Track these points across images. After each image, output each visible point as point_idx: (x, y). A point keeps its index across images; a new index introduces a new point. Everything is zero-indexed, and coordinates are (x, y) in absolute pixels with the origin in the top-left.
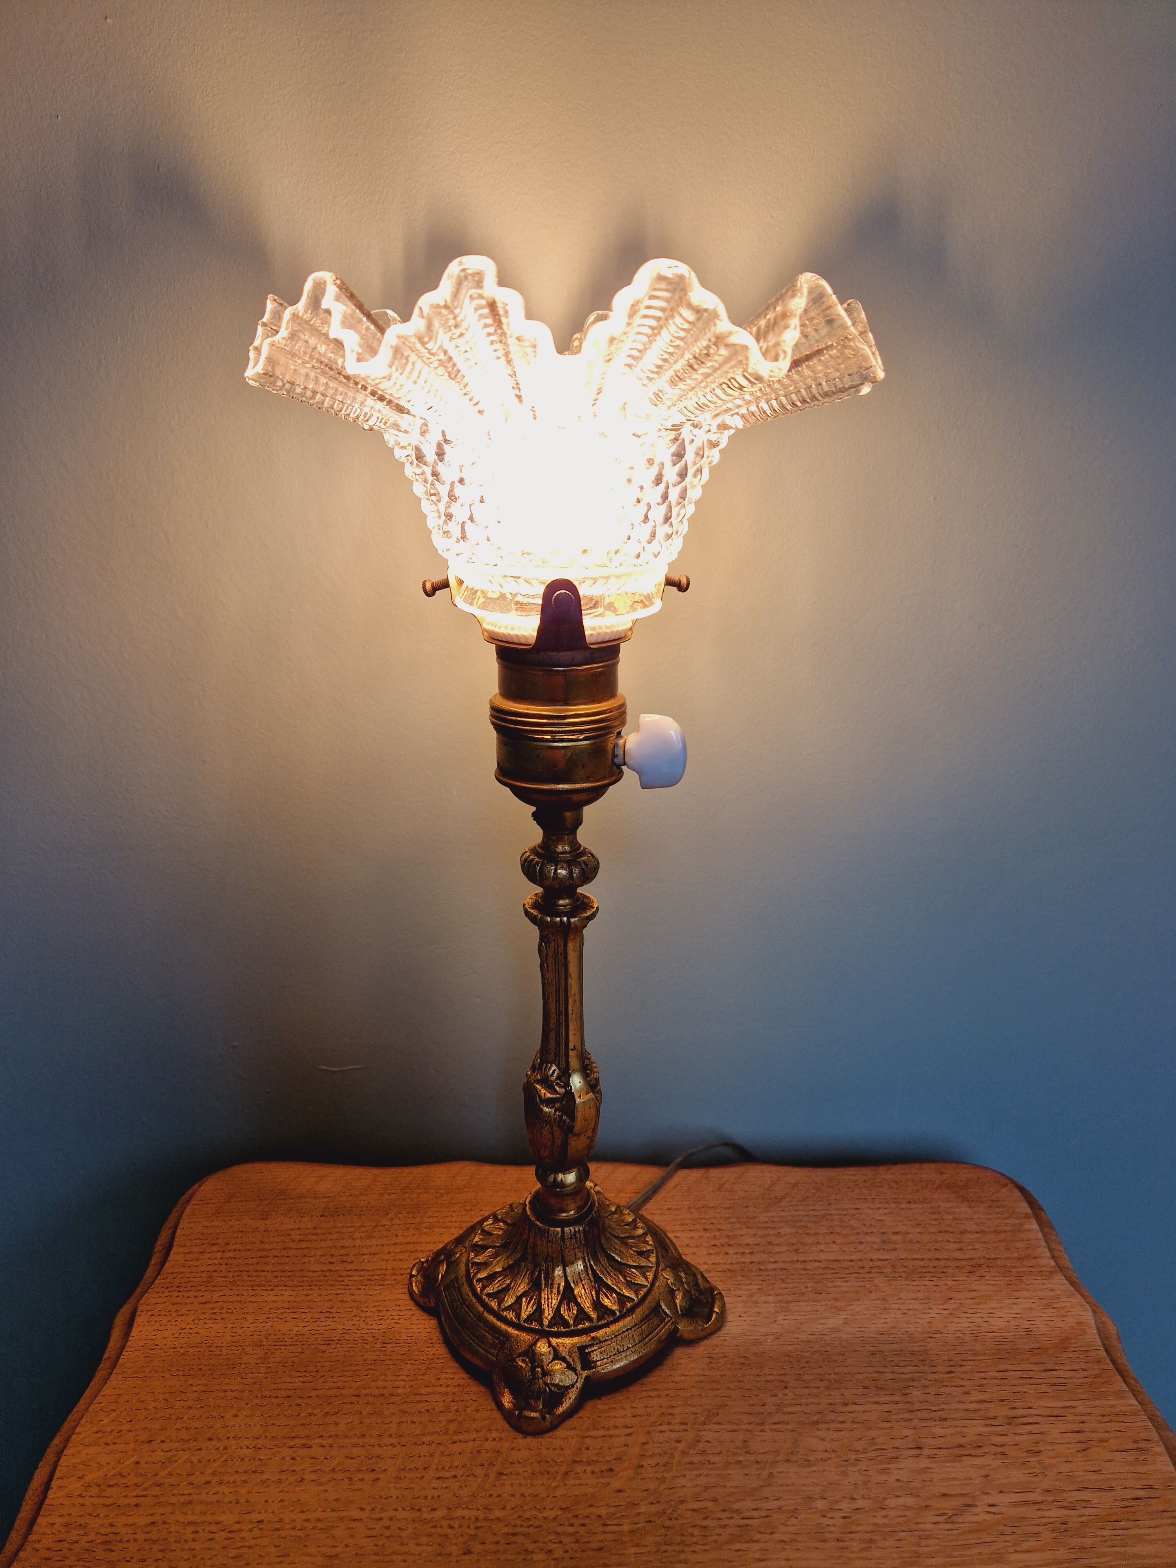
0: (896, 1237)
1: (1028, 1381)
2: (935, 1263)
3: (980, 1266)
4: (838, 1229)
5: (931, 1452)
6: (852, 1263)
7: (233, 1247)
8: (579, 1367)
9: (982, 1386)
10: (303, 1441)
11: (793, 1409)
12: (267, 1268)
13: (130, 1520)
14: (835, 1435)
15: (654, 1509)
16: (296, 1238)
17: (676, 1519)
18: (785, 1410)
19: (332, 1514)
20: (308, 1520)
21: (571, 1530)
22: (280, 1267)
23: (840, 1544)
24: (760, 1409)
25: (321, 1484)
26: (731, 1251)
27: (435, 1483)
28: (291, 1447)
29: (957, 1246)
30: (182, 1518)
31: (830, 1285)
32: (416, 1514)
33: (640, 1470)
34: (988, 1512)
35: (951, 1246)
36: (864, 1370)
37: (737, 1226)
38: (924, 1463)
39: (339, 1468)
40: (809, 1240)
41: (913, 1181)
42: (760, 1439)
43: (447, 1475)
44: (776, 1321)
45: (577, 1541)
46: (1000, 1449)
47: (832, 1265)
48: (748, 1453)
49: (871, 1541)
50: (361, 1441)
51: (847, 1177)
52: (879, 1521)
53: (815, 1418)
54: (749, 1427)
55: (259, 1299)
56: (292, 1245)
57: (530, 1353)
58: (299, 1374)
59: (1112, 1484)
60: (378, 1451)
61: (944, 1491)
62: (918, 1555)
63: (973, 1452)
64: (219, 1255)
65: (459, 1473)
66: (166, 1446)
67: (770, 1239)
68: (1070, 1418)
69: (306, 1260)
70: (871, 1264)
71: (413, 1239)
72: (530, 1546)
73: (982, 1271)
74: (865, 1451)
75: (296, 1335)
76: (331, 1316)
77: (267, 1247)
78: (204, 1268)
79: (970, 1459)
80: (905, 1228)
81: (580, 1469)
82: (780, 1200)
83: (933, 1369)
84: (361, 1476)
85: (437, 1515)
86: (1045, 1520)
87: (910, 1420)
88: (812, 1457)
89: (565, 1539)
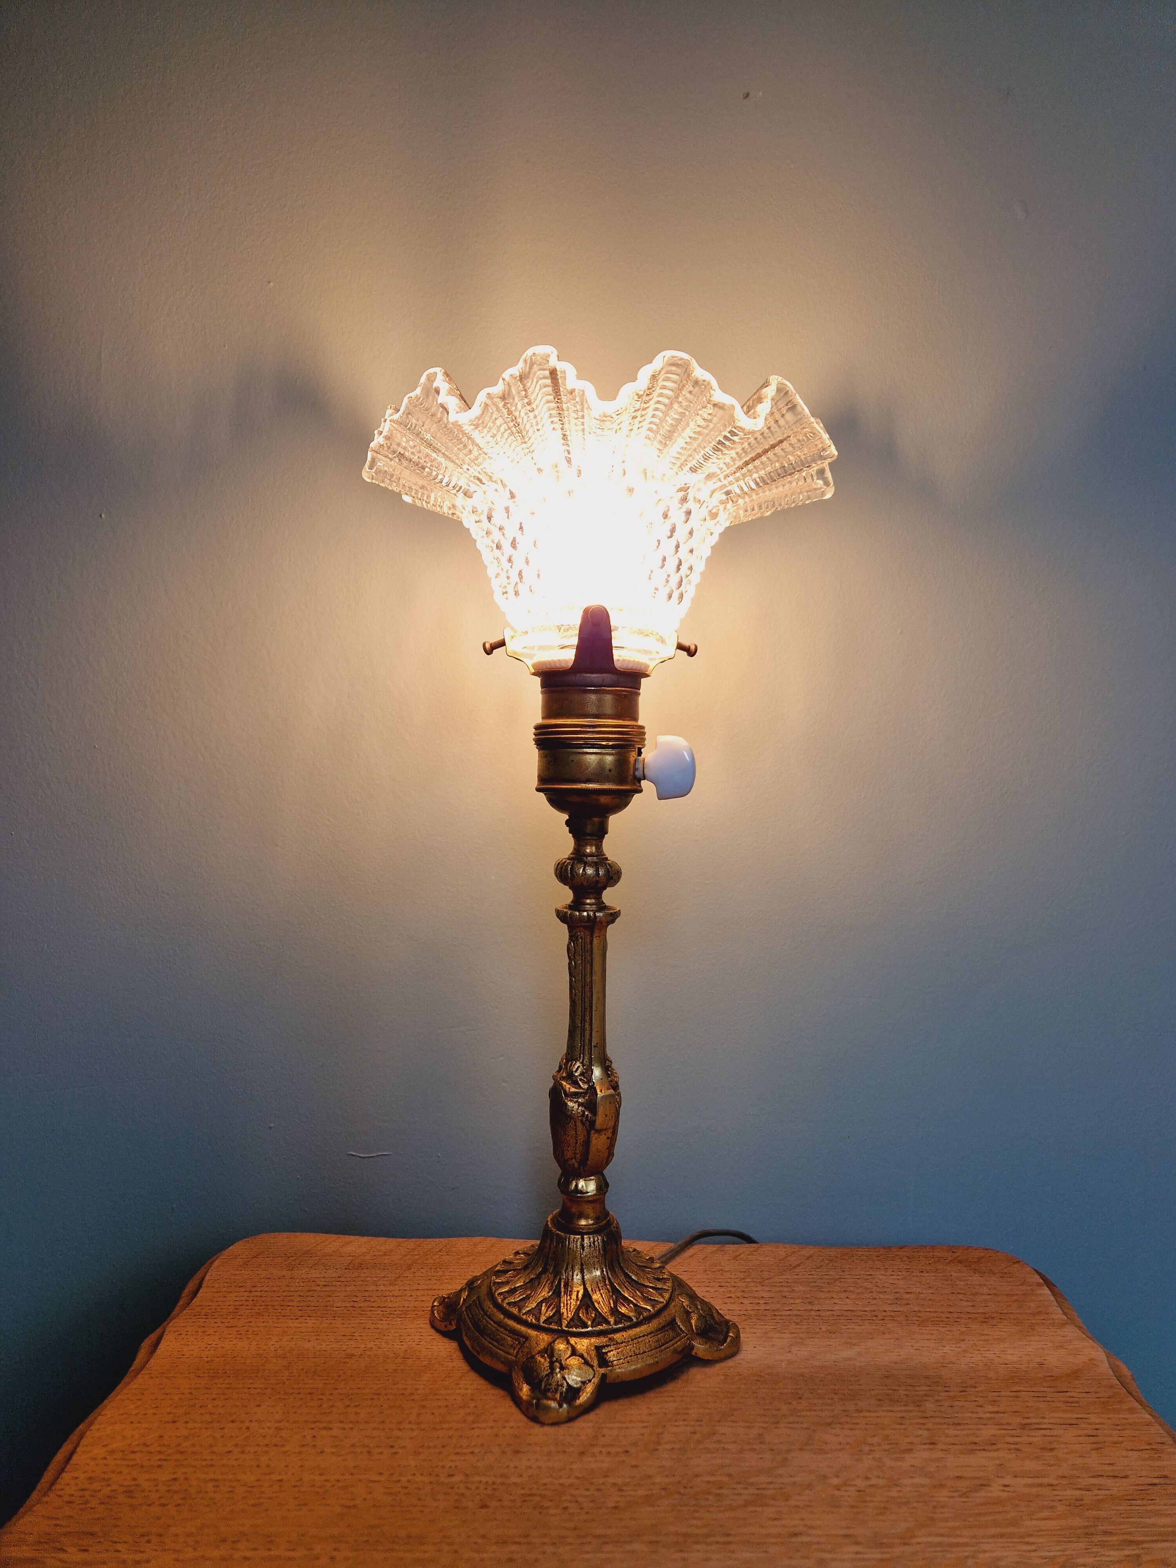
0: (908, 1296)
1: (1041, 1399)
2: (949, 1315)
3: (993, 1318)
4: (852, 1289)
5: (945, 1447)
6: (865, 1313)
7: (260, 1289)
8: (595, 1363)
9: (995, 1401)
10: (324, 1425)
11: (807, 1413)
12: (292, 1304)
13: (152, 1476)
14: (849, 1432)
15: (668, 1480)
16: (321, 1283)
17: (691, 1487)
18: (799, 1414)
19: (351, 1477)
20: (326, 1480)
21: (587, 1493)
22: (305, 1304)
23: (855, 1510)
24: (774, 1413)
25: (340, 1456)
26: (746, 1301)
27: (452, 1457)
28: (313, 1429)
29: (971, 1304)
30: (203, 1476)
31: (844, 1327)
32: (433, 1479)
33: (655, 1452)
34: (1003, 1491)
35: (965, 1304)
36: (877, 1387)
37: (752, 1284)
38: (938, 1455)
39: (359, 1444)
40: (822, 1295)
42: (774, 1433)
43: (465, 1451)
44: (790, 1352)
45: (593, 1501)
46: (1014, 1446)
47: (845, 1313)
48: (761, 1443)
49: (885, 1508)
50: (381, 1426)
52: (892, 1494)
53: (829, 1420)
54: (764, 1425)
55: (283, 1325)
56: (318, 1288)
57: (549, 1351)
58: (321, 1378)
59: (1129, 1473)
60: (397, 1433)
61: (959, 1474)
62: (932, 1519)
63: (986, 1448)
65: (476, 1450)
66: (190, 1425)
67: (784, 1294)
68: (1084, 1426)
70: (884, 1314)
72: (546, 1504)
73: (994, 1322)
74: (879, 1444)
75: (319, 1351)
76: (354, 1338)
77: (292, 1289)
78: (231, 1303)
79: (984, 1452)
80: (918, 1290)
81: (596, 1450)
82: (795, 1267)
83: (947, 1389)
84: (380, 1450)
85: (454, 1479)
86: (1061, 1498)
87: (924, 1424)
88: (827, 1448)
89: (581, 1500)
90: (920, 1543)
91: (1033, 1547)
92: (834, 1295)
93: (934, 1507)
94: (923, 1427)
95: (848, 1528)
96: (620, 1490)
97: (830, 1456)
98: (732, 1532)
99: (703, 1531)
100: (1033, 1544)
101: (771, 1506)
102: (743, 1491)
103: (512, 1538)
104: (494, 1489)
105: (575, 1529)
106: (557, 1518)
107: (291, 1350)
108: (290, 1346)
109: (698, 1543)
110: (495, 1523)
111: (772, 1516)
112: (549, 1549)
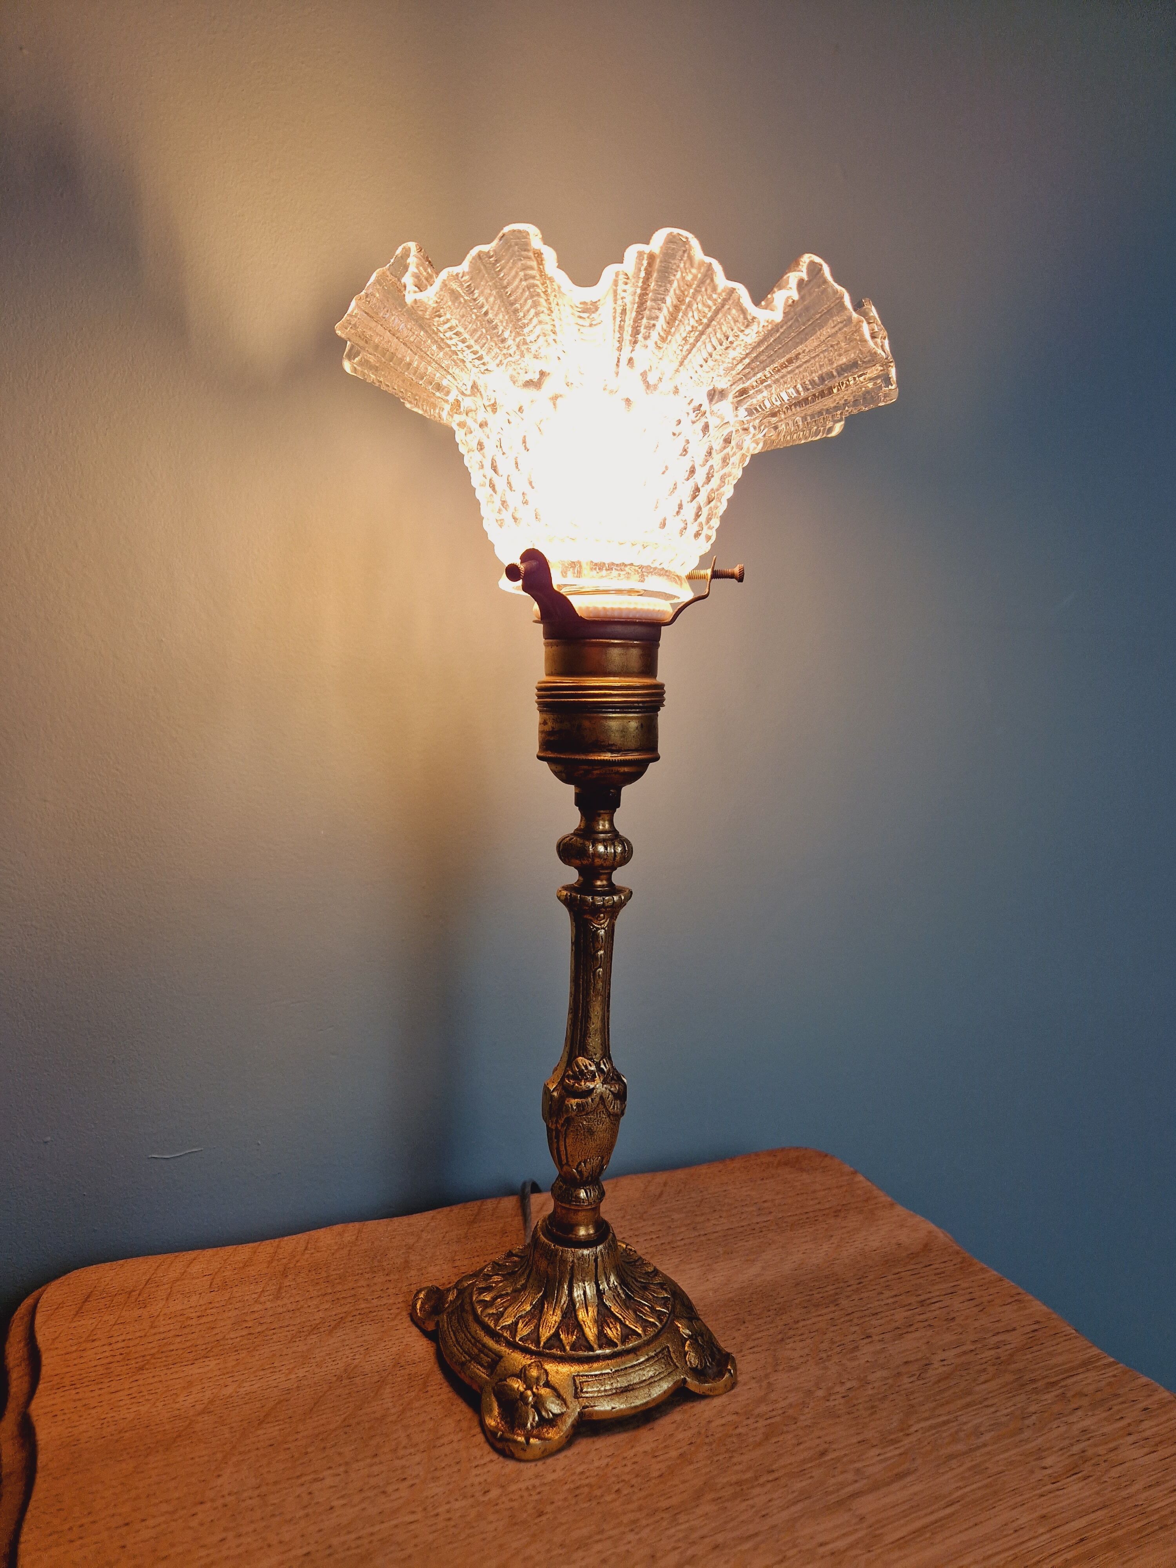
0: (766, 1205)
1: (918, 1276)
2: (807, 1216)
3: (840, 1210)
4: (719, 1208)
5: (880, 1338)
6: (744, 1228)
7: (120, 1338)
9: (888, 1286)
10: (312, 1476)
11: (759, 1335)
12: (173, 1347)
14: (801, 1344)
15: (689, 1433)
16: (193, 1315)
17: (712, 1435)
18: (753, 1337)
19: (385, 1525)
20: (359, 1538)
21: (627, 1469)
22: (189, 1343)
23: (852, 1416)
24: (734, 1342)
25: (356, 1505)
27: (475, 1472)
28: (302, 1485)
29: (817, 1201)
31: (735, 1246)
32: (471, 1501)
34: (943, 1365)
35: (812, 1202)
36: (796, 1296)
38: (878, 1346)
39: (366, 1487)
40: (699, 1219)
41: (756, 1165)
42: (745, 1361)
43: (483, 1462)
44: (708, 1280)
45: (637, 1476)
46: (927, 1323)
47: (729, 1232)
49: (873, 1407)
50: (377, 1460)
52: (870, 1392)
53: (780, 1337)
55: (180, 1374)
56: (193, 1322)
58: (272, 1425)
59: (1013, 1326)
60: (398, 1463)
61: (905, 1360)
62: (912, 1406)
63: (910, 1330)
64: (106, 1348)
66: (151, 1522)
67: (667, 1225)
68: (961, 1292)
69: (217, 1331)
70: (759, 1226)
71: (329, 1290)
72: (598, 1492)
73: (843, 1214)
74: (831, 1349)
75: (246, 1394)
76: (278, 1370)
77: (162, 1329)
78: (95, 1363)
79: (910, 1334)
80: (770, 1197)
82: (660, 1196)
83: (848, 1284)
84: (394, 1487)
85: (492, 1495)
86: (985, 1360)
87: (851, 1321)
88: (793, 1363)
89: (626, 1478)
90: (917, 1431)
91: (993, 1409)
92: (708, 1216)
93: (906, 1395)
94: (852, 1324)
95: (857, 1434)
97: (801, 1370)
98: (773, 1468)
99: (749, 1475)
100: (992, 1405)
101: (788, 1432)
102: (756, 1425)
103: (590, 1537)
104: (539, 1493)
105: (640, 1509)
106: (617, 1503)
107: (211, 1402)
108: (207, 1397)
109: (753, 1487)
110: (564, 1527)
111: (794, 1441)
112: (631, 1537)
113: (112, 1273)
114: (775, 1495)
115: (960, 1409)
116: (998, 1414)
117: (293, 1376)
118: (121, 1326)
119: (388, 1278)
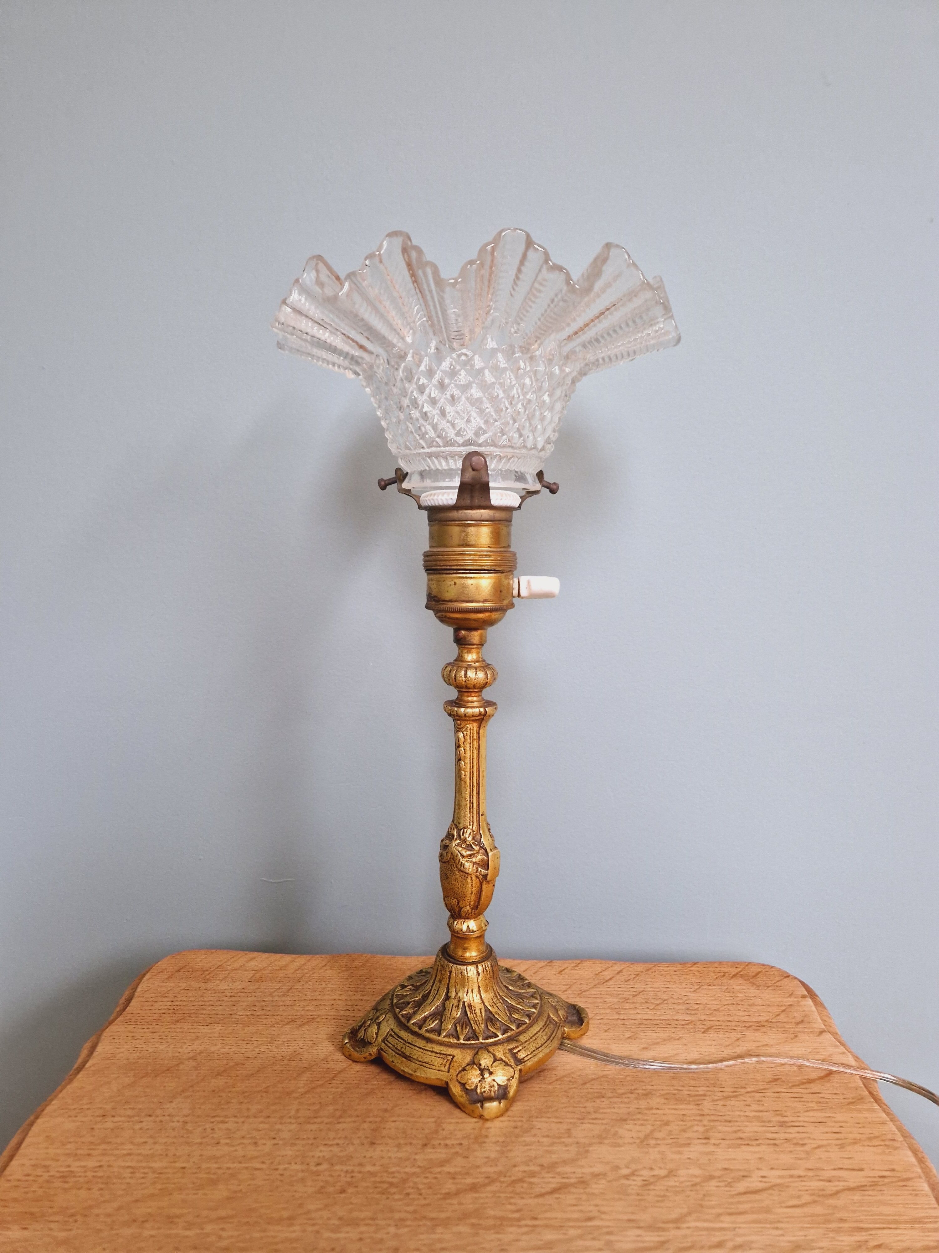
0: (697, 1006)
1: (797, 1099)
2: (729, 1024)
3: (764, 1026)
4: (652, 1000)
5: (717, 1142)
6: (661, 1021)
7: (180, 999)
9: (760, 1101)
10: (221, 1119)
11: (609, 1110)
12: (204, 1012)
13: (83, 1164)
14: (640, 1128)
15: (492, 1170)
16: (229, 994)
17: (510, 1176)
19: (240, 1165)
20: (219, 1168)
21: (426, 1181)
22: (214, 1012)
23: (639, 1197)
24: (581, 1110)
25: (233, 1146)
27: (322, 1148)
28: (212, 1122)
29: (747, 1013)
30: (123, 1164)
32: (304, 1167)
33: (484, 1145)
34: (761, 1181)
35: (741, 1013)
36: (666, 1088)
38: (711, 1148)
39: (248, 1136)
40: (627, 1006)
41: (714, 972)
42: (580, 1128)
43: (331, 1143)
45: (430, 1188)
46: (772, 1142)
47: (645, 1022)
48: (568, 1137)
49: (664, 1196)
50: (267, 1120)
51: (661, 968)
52: (671, 1184)
53: (625, 1117)
55: (196, 1031)
56: (226, 999)
58: (222, 1077)
59: (864, 1166)
60: (278, 1126)
61: (726, 1166)
62: (702, 1206)
63: (750, 1143)
64: (169, 1003)
65: (341, 1142)
66: (116, 1119)
68: (830, 1124)
69: (235, 1008)
70: (677, 1022)
71: (319, 997)
72: (393, 1190)
73: (764, 1029)
74: (664, 1139)
75: (223, 1054)
76: (251, 1043)
77: (206, 999)
78: (157, 1011)
79: (747, 1147)
80: (705, 1001)
81: (436, 1142)
82: (607, 981)
83: (722, 1089)
84: (264, 1142)
85: (320, 1168)
86: (807, 1188)
87: (701, 1121)
88: (620, 1141)
89: (421, 1186)
90: (689, 1228)
91: (780, 1232)
92: (637, 1006)
93: (704, 1195)
94: (700, 1123)
95: (633, 1213)
96: (454, 1178)
97: (623, 1148)
98: (539, 1216)
99: (516, 1215)
100: (782, 1229)
101: (574, 1193)
102: (550, 1179)
103: (364, 1219)
104: (352, 1177)
105: (415, 1212)
106: (400, 1203)
107: (201, 1053)
108: (200, 1049)
109: (512, 1226)
110: (351, 1206)
111: (574, 1202)
112: (392, 1230)
113: (204, 956)
114: (524, 1237)
115: (745, 1223)
116: (781, 1238)
117: (257, 1050)
118: (186, 991)
119: (362, 998)
